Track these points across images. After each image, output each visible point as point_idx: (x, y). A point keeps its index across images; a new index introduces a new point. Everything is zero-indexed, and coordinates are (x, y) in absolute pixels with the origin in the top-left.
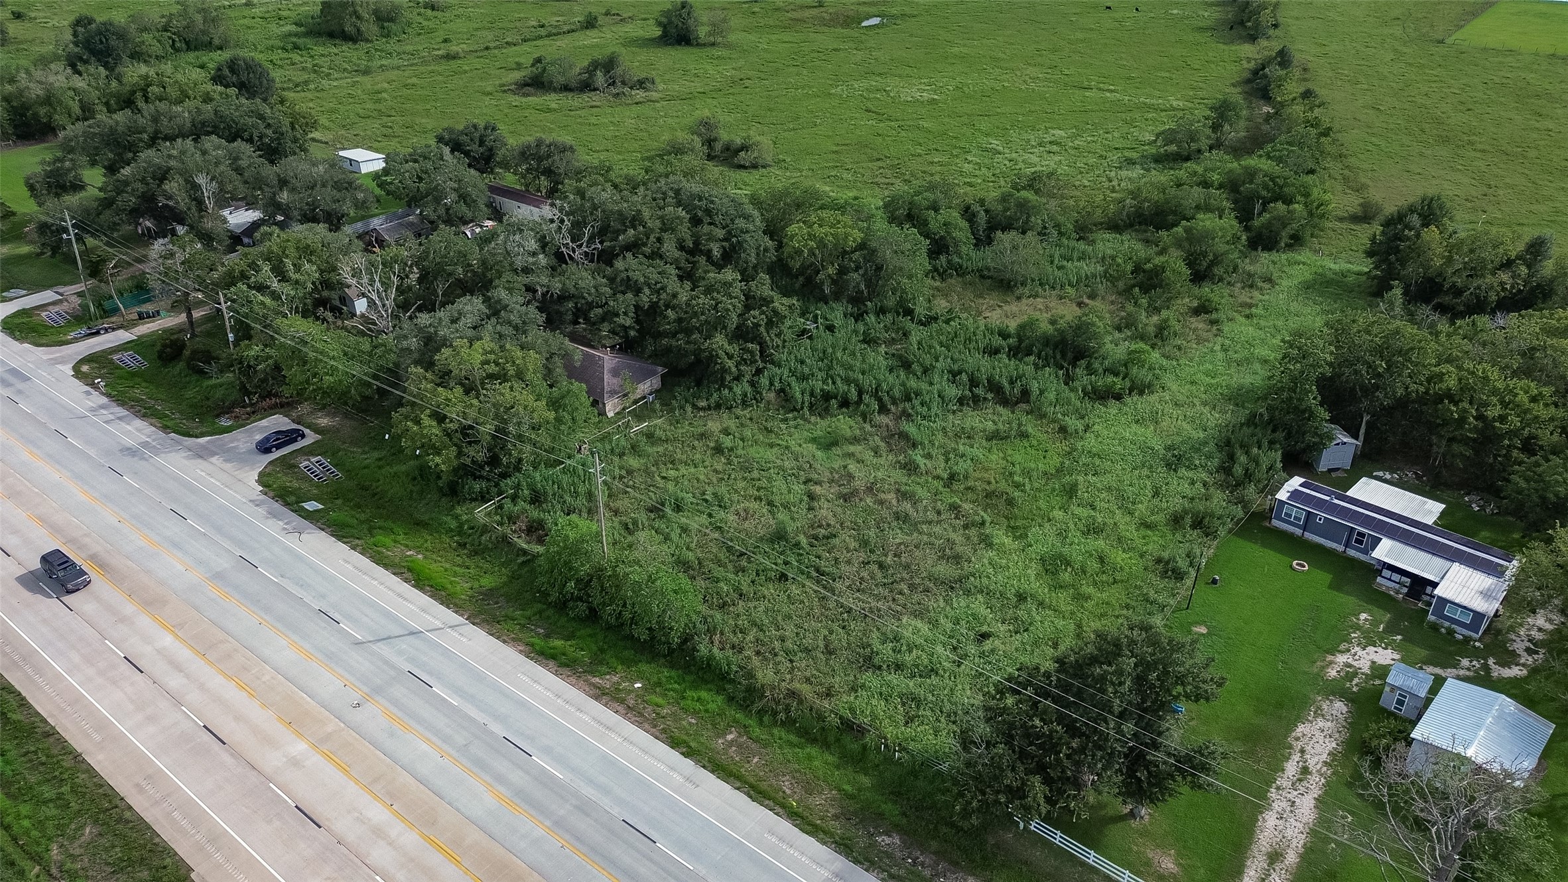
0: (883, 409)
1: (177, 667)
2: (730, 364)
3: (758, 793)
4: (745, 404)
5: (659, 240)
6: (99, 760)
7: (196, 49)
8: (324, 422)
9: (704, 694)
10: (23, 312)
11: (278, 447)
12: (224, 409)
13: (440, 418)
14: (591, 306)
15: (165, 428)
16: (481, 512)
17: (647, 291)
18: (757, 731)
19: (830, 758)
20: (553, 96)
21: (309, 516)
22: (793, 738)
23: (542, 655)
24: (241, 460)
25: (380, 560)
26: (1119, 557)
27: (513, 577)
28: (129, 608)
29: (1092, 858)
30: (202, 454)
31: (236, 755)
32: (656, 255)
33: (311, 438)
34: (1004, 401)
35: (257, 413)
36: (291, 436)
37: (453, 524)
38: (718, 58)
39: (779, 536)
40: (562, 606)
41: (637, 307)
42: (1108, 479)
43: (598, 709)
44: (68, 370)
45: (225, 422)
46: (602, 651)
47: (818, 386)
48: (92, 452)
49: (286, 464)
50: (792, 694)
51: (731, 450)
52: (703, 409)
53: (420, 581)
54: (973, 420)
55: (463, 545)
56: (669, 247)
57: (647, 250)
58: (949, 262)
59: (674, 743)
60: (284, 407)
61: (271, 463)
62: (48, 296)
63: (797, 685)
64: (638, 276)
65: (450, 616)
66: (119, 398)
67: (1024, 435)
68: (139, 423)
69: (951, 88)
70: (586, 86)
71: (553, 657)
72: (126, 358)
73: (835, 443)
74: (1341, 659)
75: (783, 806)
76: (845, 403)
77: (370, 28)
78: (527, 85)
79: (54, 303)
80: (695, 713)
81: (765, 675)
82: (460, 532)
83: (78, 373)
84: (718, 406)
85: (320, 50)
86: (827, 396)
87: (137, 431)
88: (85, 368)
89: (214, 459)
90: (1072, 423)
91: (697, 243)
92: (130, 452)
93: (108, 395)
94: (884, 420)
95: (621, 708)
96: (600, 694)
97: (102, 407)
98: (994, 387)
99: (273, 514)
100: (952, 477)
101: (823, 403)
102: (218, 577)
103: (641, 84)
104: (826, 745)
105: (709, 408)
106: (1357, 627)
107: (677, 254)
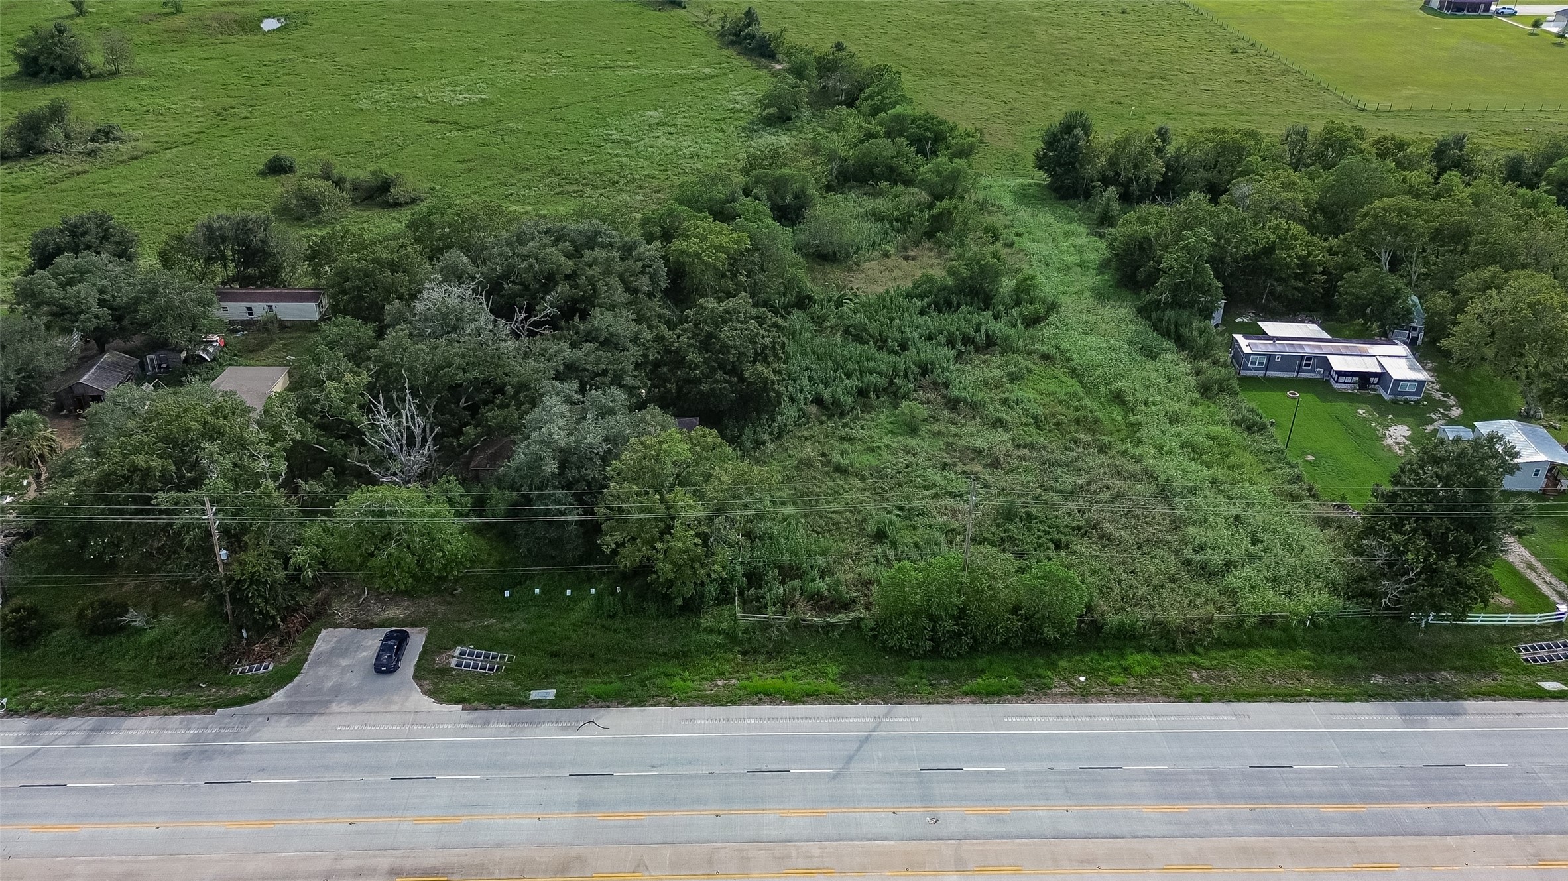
3: (1285, 696)
8: (396, 613)
9: (1135, 657)
11: (394, 660)
15: (195, 709)
18: (1205, 661)
19: (1271, 651)
21: (567, 704)
22: (1232, 652)
23: (993, 695)
25: (717, 701)
27: (849, 654)
33: (415, 633)
37: (721, 637)
46: (1018, 668)
48: (140, 780)
49: (434, 672)
52: (774, 439)
55: (756, 651)
59: (1186, 698)
60: (315, 619)
61: (416, 678)
65: (866, 709)
70: (28, 150)
71: (1001, 692)
73: (913, 428)
74: (1389, 441)
80: (1149, 674)
82: (734, 642)
89: (334, 707)
92: (194, 754)
102: (588, 804)
103: (106, 134)
105: (778, 437)
106: (1368, 419)
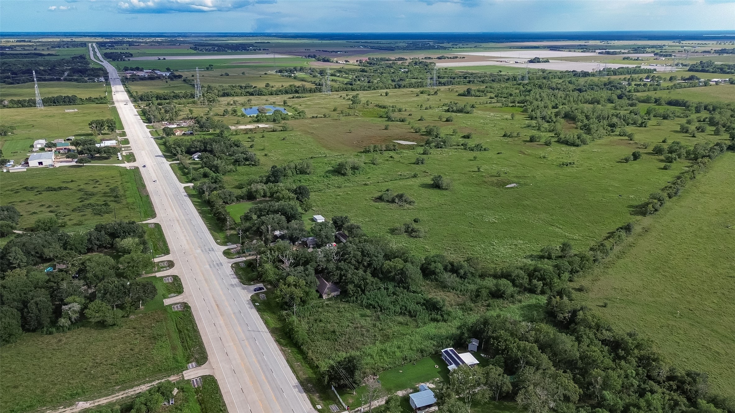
0: (381, 311)
1: (221, 327)
2: (351, 292)
3: (294, 371)
4: (353, 302)
5: (351, 259)
6: (203, 338)
7: (303, 174)
8: (269, 287)
9: (299, 355)
10: (229, 249)
11: (258, 290)
12: (253, 280)
13: (281, 291)
14: (330, 272)
15: (241, 282)
16: (284, 313)
17: (344, 271)
18: (303, 364)
19: (312, 371)
20: (383, 203)
21: (255, 306)
22: (308, 367)
23: (277, 341)
24: (249, 291)
25: (262, 318)
26: (398, 354)
27: (282, 327)
28: (219, 315)
29: (338, 397)
30: (244, 289)
31: (222, 343)
32: (350, 262)
33: (265, 290)
34: (411, 316)
35: (259, 282)
36: (261, 289)
37: (279, 314)
38: (444, 195)
39: (334, 332)
40: (286, 334)
41: (340, 274)
42: (413, 338)
43: (280, 353)
44: (230, 265)
45: (252, 283)
46: (288, 343)
47: (369, 301)
48: (226, 284)
49: (257, 295)
50: (312, 359)
51: (341, 312)
52: (343, 301)
53: (266, 323)
54: (401, 319)
56: (353, 261)
57: (347, 261)
58: (435, 277)
59: (288, 361)
60: (263, 282)
61: (255, 293)
62: (235, 246)
63: (314, 358)
64: (342, 267)
65: (267, 330)
66: (236, 273)
67: (407, 325)
68: (237, 280)
69: (505, 218)
70: (393, 201)
71: (278, 342)
72: (242, 265)
73: (364, 316)
74: (423, 384)
75: (297, 375)
76: (374, 308)
77: (349, 172)
78: (378, 198)
79: (235, 248)
80: (295, 358)
81: (310, 354)
82: (279, 316)
83: (232, 267)
84: (347, 302)
85: (333, 178)
86: (371, 305)
87: (236, 281)
88: (233, 265)
89: (246, 291)
90: (420, 324)
91: (362, 261)
92: (232, 285)
93: (234, 272)
94: (379, 313)
95: (283, 353)
96: (282, 350)
97: (232, 275)
98: (410, 312)
99: (249, 304)
100: (382, 330)
101: (369, 306)
102: (234, 313)
103: (410, 203)
104: (313, 369)
105: (345, 302)
106: (434, 380)
107: (355, 263)
